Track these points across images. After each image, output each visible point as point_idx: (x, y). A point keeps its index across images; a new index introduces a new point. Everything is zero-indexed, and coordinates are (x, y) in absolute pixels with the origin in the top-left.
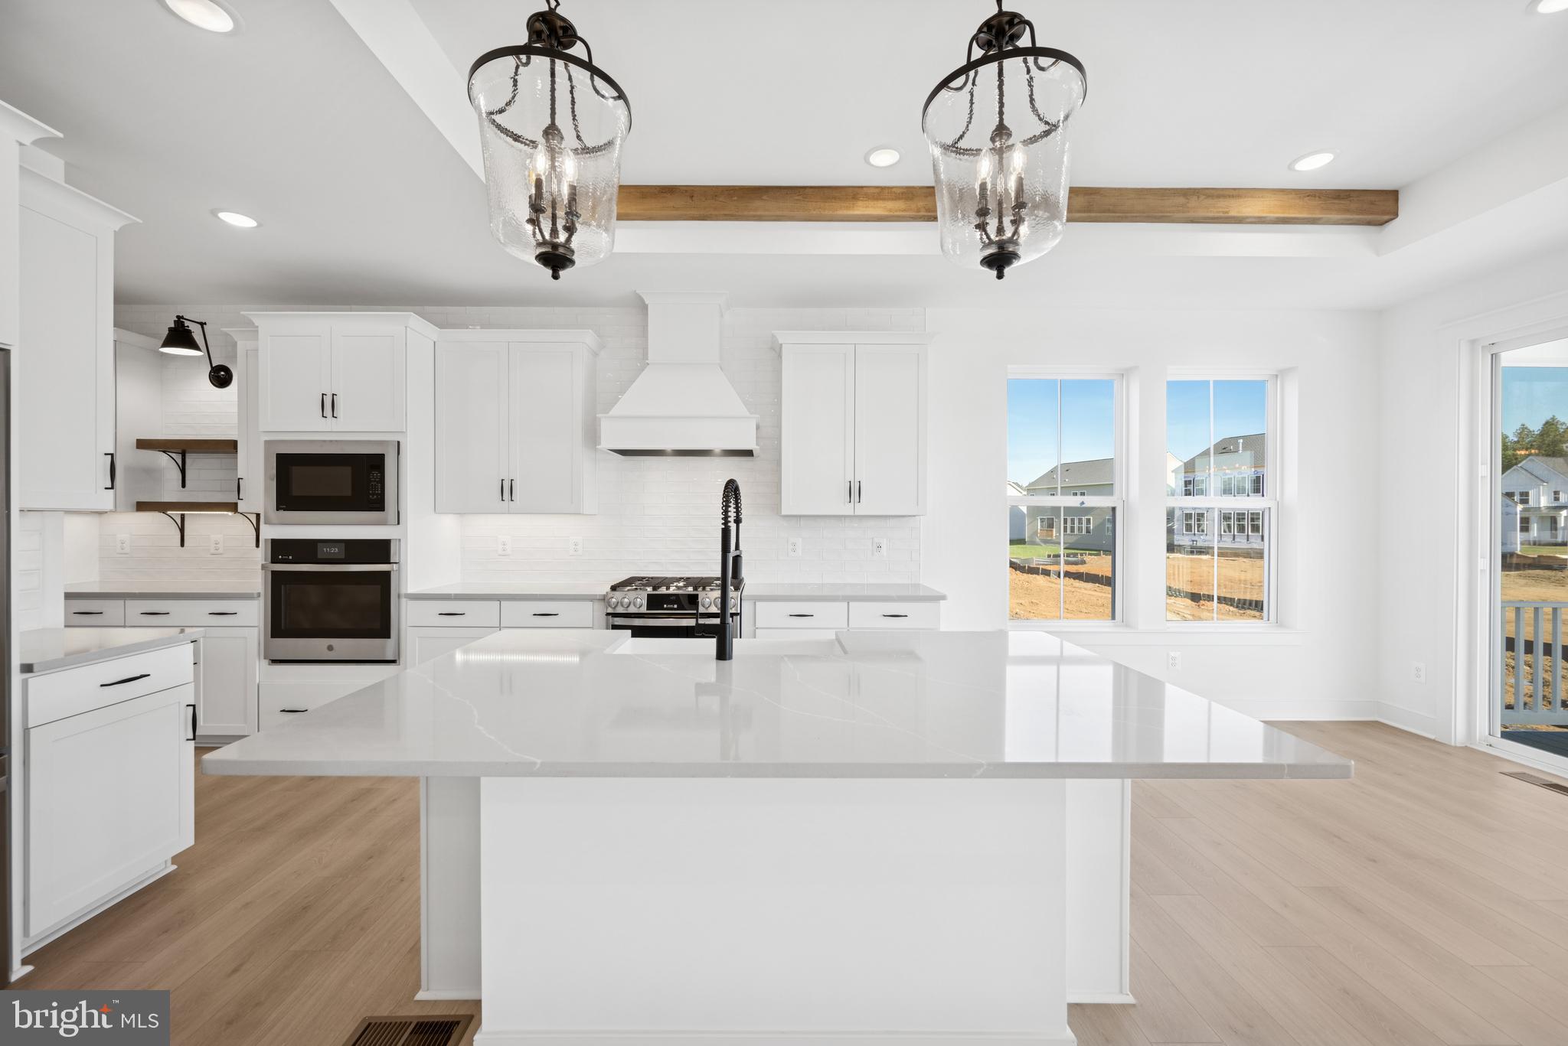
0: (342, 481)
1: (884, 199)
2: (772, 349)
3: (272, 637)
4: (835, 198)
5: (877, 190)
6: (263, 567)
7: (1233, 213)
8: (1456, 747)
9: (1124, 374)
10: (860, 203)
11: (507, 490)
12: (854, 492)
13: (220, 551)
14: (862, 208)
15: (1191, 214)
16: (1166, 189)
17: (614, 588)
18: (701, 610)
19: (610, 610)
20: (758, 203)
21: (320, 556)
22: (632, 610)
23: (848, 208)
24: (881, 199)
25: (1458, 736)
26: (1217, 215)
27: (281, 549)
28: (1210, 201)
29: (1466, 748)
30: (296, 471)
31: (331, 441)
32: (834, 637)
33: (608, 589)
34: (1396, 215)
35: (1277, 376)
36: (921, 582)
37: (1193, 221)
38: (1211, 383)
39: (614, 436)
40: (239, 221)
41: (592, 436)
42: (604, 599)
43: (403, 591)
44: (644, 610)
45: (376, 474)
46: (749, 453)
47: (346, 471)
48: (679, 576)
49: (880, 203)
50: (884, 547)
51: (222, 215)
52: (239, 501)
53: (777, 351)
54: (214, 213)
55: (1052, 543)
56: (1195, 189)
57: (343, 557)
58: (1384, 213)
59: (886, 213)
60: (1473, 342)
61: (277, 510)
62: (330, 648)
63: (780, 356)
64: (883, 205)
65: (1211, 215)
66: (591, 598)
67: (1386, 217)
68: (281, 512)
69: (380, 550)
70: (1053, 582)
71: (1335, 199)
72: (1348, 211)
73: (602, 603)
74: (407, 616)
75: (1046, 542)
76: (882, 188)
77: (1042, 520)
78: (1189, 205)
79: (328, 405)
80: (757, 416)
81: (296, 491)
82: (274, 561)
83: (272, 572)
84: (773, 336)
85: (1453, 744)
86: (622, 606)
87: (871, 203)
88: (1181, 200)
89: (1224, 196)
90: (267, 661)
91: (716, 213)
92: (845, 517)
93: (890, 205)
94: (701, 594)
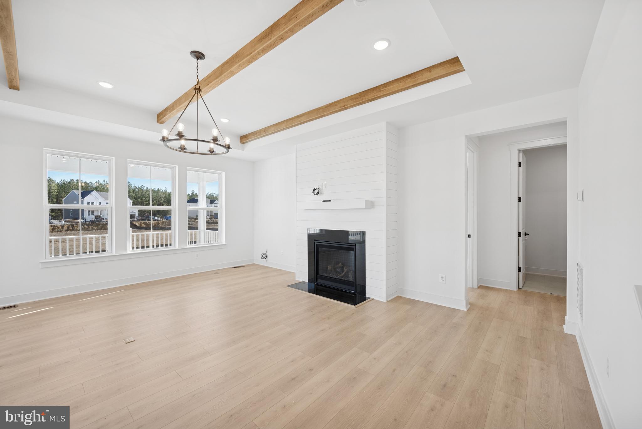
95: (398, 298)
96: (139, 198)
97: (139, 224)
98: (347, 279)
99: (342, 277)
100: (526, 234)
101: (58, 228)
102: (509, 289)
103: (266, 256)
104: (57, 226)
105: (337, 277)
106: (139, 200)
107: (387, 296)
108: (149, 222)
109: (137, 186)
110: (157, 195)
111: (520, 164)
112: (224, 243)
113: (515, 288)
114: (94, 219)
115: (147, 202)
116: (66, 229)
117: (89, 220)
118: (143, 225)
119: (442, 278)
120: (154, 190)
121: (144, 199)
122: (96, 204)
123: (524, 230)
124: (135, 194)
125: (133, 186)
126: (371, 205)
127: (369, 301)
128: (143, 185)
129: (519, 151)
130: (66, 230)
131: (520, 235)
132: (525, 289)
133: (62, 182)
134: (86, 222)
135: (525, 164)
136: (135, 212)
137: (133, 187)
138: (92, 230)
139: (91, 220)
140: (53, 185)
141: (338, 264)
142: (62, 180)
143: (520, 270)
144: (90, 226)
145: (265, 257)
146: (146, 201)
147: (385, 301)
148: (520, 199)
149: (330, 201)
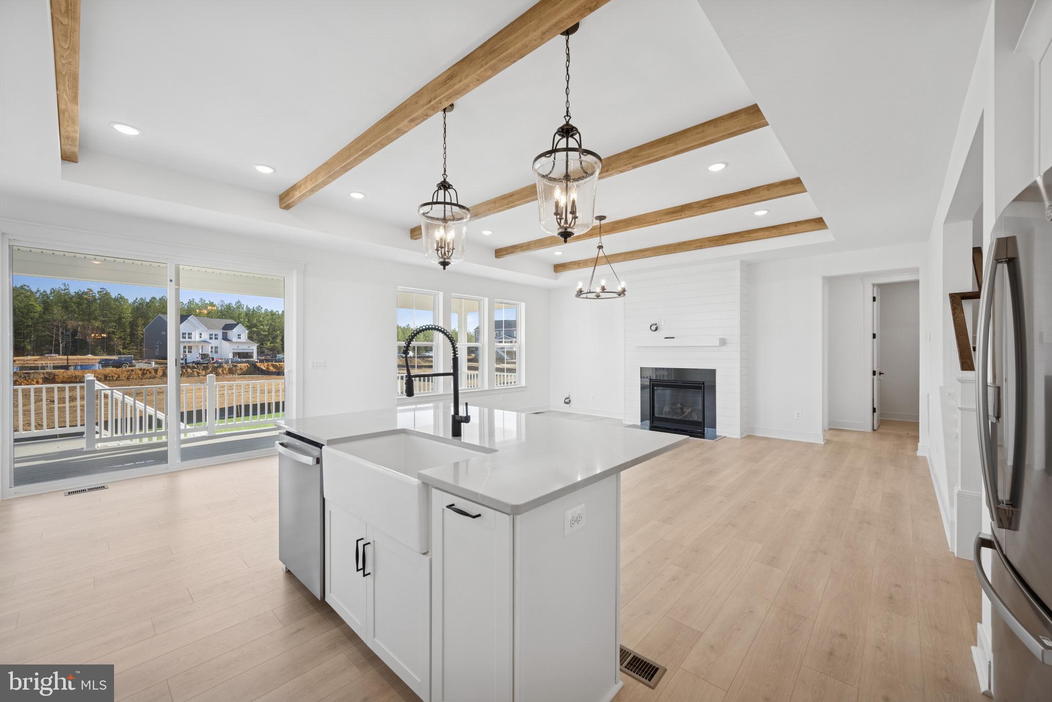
95: (749, 437)
96: (255, 326)
97: (264, 367)
98: (691, 419)
99: (686, 416)
100: (880, 374)
101: (150, 373)
102: (863, 430)
103: (570, 400)
104: (148, 370)
105: (678, 418)
106: (255, 329)
107: (741, 434)
108: (279, 365)
109: (251, 308)
110: (280, 322)
111: (874, 299)
112: (523, 384)
113: (869, 429)
114: (200, 359)
115: (267, 333)
116: (161, 374)
117: (192, 361)
118: (271, 368)
119: (798, 414)
120: (277, 313)
121: (262, 327)
122: (196, 337)
123: (879, 369)
124: (249, 320)
125: (245, 307)
126: (723, 342)
127: (719, 440)
128: (259, 306)
129: (874, 285)
130: (161, 377)
131: (874, 373)
132: (879, 430)
133: (137, 301)
134: (186, 363)
135: (879, 300)
136: (252, 348)
137: (245, 309)
138: (198, 376)
139: (195, 360)
140: (125, 307)
141: (677, 404)
142: (137, 299)
143: (874, 410)
144: (195, 370)
145: (568, 402)
146: (264, 331)
147: (739, 438)
148: (874, 336)
149: (673, 338)
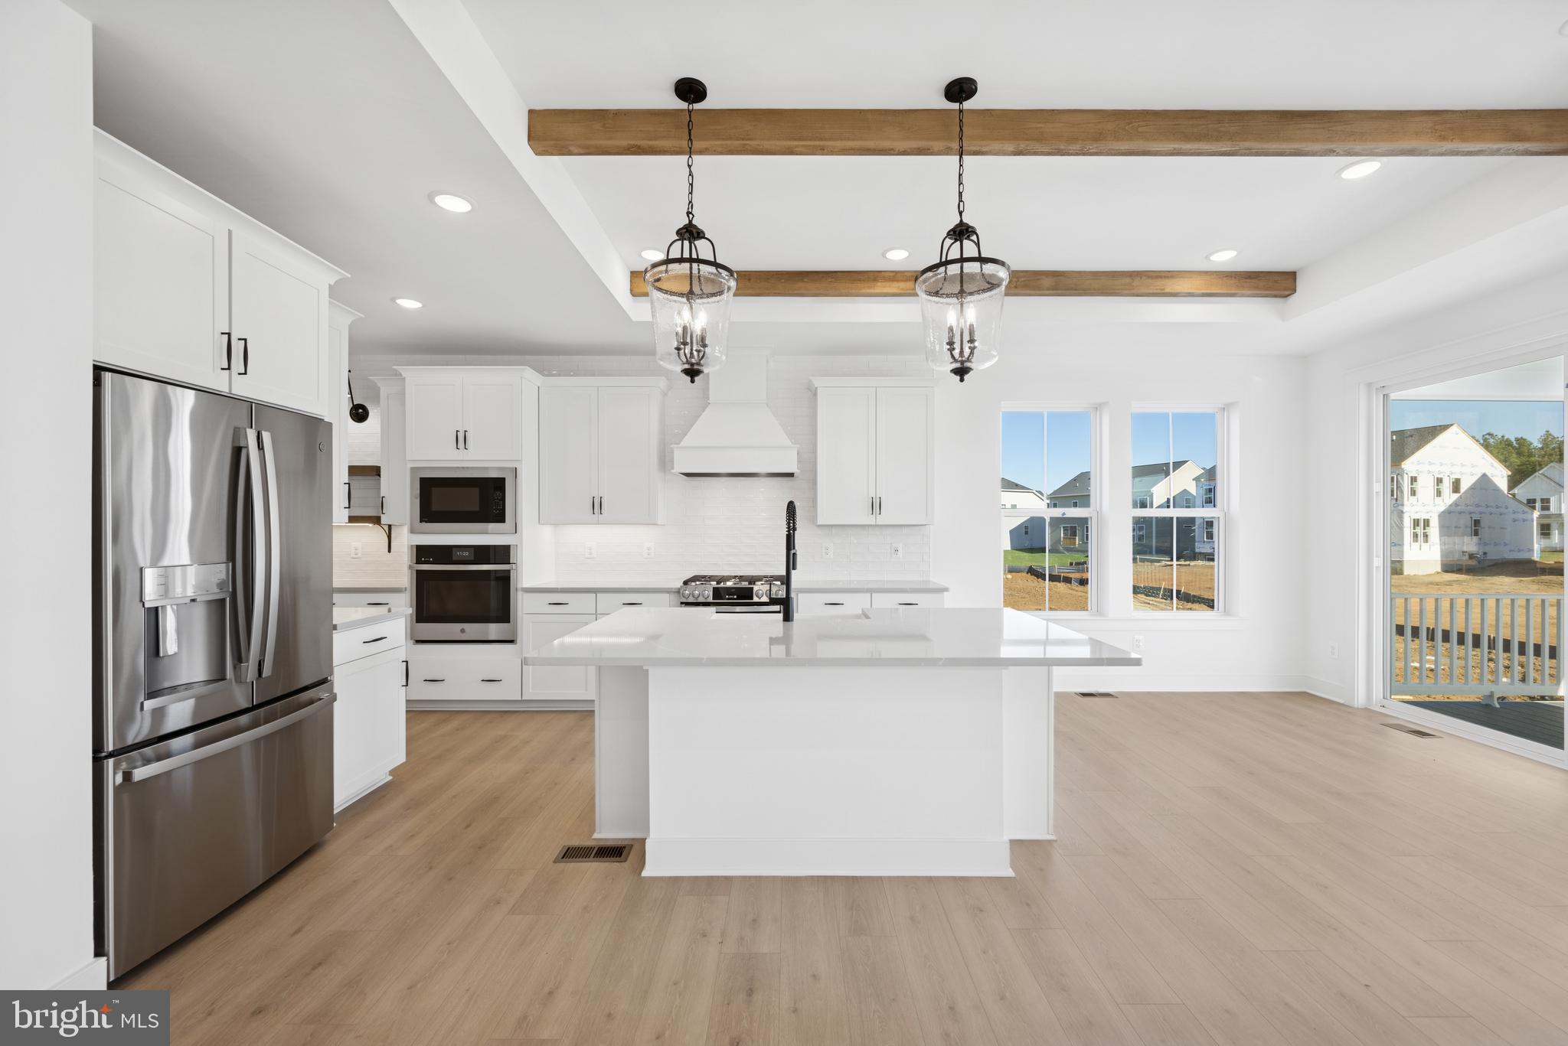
0: (471, 500)
1: (898, 281)
2: (809, 389)
3: (417, 622)
4: (860, 280)
5: (894, 274)
6: (410, 567)
7: (1168, 290)
8: (1358, 709)
9: (1098, 408)
10: (879, 284)
11: (597, 506)
12: (876, 506)
13: (359, 555)
14: (880, 287)
15: (1135, 291)
16: (1115, 272)
17: (686, 583)
18: (756, 599)
19: (685, 600)
20: (801, 284)
21: (454, 558)
22: (701, 600)
23: (870, 288)
24: (895, 281)
25: (1360, 700)
26: (1155, 291)
27: (423, 553)
28: (1150, 281)
29: (1366, 709)
30: (435, 491)
31: (463, 468)
32: (861, 613)
33: (682, 584)
34: (1295, 291)
35: (1224, 409)
36: (931, 579)
37: (1138, 295)
38: (1170, 415)
39: (685, 462)
40: (409, 304)
41: (665, 462)
42: (678, 591)
43: (519, 586)
44: (710, 599)
45: (498, 493)
46: (791, 475)
47: (475, 492)
48: (733, 575)
49: (896, 284)
50: (900, 550)
51: (399, 301)
52: (382, 515)
53: (813, 393)
54: (393, 300)
55: (1075, 551)
56: (1138, 272)
57: (472, 558)
58: (1285, 289)
59: (900, 292)
60: (1369, 385)
61: (421, 522)
62: (463, 631)
63: (815, 395)
64: (897, 285)
65: (1151, 291)
66: (668, 591)
67: (1287, 293)
68: (424, 524)
69: (502, 554)
70: (1074, 590)
71: (1246, 278)
72: (1257, 288)
73: (676, 595)
74: (523, 606)
75: (1069, 550)
76: (896, 272)
77: (1065, 529)
78: (1133, 284)
79: (461, 440)
80: (798, 446)
81: (435, 507)
82: (418, 562)
83: (417, 571)
84: (810, 381)
85: (1356, 706)
86: (694, 597)
87: (888, 284)
88: (1127, 280)
89: (1161, 277)
90: (412, 642)
91: (767, 292)
92: (869, 526)
93: (902, 285)
94: (756, 588)
